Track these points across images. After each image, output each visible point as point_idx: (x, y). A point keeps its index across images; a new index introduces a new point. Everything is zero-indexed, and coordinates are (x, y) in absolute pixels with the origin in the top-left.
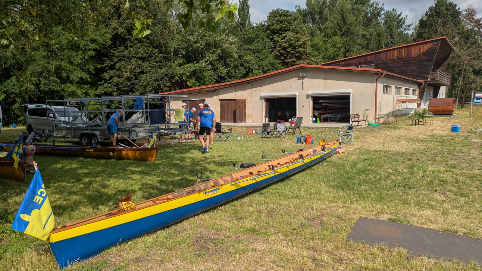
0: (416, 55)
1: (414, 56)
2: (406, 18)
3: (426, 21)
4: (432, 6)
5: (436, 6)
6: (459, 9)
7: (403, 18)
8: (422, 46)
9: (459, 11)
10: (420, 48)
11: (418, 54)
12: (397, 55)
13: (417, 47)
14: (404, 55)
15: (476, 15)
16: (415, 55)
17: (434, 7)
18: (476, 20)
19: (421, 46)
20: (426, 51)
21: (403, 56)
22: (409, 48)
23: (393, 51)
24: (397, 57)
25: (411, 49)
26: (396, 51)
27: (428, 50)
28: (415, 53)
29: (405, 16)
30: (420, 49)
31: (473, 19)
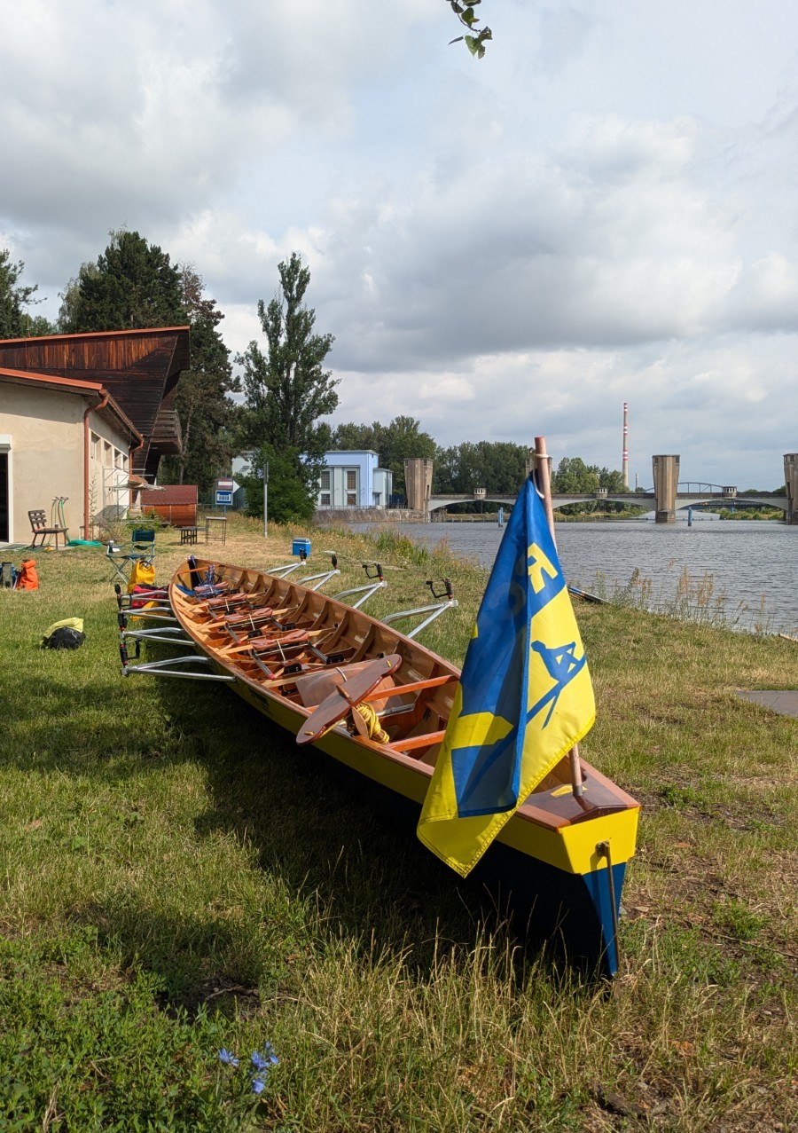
0: (120, 364)
1: (114, 367)
2: (19, 269)
3: (103, 283)
4: (112, 248)
5: (123, 248)
6: (176, 268)
7: (12, 267)
8: (133, 344)
9: (176, 272)
10: (129, 348)
11: (125, 364)
12: (70, 357)
13: (121, 343)
14: (89, 361)
15: (202, 291)
16: (117, 363)
17: (117, 250)
18: (203, 303)
19: (132, 341)
20: (143, 358)
21: (87, 362)
22: (101, 344)
23: (59, 347)
24: (69, 363)
25: (105, 346)
26: (67, 347)
27: (151, 354)
28: (117, 359)
29: (18, 264)
30: (128, 351)
31: (197, 299)
